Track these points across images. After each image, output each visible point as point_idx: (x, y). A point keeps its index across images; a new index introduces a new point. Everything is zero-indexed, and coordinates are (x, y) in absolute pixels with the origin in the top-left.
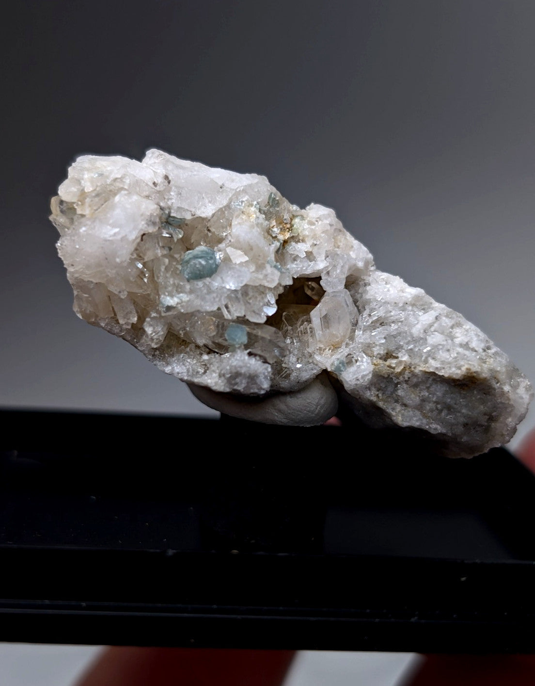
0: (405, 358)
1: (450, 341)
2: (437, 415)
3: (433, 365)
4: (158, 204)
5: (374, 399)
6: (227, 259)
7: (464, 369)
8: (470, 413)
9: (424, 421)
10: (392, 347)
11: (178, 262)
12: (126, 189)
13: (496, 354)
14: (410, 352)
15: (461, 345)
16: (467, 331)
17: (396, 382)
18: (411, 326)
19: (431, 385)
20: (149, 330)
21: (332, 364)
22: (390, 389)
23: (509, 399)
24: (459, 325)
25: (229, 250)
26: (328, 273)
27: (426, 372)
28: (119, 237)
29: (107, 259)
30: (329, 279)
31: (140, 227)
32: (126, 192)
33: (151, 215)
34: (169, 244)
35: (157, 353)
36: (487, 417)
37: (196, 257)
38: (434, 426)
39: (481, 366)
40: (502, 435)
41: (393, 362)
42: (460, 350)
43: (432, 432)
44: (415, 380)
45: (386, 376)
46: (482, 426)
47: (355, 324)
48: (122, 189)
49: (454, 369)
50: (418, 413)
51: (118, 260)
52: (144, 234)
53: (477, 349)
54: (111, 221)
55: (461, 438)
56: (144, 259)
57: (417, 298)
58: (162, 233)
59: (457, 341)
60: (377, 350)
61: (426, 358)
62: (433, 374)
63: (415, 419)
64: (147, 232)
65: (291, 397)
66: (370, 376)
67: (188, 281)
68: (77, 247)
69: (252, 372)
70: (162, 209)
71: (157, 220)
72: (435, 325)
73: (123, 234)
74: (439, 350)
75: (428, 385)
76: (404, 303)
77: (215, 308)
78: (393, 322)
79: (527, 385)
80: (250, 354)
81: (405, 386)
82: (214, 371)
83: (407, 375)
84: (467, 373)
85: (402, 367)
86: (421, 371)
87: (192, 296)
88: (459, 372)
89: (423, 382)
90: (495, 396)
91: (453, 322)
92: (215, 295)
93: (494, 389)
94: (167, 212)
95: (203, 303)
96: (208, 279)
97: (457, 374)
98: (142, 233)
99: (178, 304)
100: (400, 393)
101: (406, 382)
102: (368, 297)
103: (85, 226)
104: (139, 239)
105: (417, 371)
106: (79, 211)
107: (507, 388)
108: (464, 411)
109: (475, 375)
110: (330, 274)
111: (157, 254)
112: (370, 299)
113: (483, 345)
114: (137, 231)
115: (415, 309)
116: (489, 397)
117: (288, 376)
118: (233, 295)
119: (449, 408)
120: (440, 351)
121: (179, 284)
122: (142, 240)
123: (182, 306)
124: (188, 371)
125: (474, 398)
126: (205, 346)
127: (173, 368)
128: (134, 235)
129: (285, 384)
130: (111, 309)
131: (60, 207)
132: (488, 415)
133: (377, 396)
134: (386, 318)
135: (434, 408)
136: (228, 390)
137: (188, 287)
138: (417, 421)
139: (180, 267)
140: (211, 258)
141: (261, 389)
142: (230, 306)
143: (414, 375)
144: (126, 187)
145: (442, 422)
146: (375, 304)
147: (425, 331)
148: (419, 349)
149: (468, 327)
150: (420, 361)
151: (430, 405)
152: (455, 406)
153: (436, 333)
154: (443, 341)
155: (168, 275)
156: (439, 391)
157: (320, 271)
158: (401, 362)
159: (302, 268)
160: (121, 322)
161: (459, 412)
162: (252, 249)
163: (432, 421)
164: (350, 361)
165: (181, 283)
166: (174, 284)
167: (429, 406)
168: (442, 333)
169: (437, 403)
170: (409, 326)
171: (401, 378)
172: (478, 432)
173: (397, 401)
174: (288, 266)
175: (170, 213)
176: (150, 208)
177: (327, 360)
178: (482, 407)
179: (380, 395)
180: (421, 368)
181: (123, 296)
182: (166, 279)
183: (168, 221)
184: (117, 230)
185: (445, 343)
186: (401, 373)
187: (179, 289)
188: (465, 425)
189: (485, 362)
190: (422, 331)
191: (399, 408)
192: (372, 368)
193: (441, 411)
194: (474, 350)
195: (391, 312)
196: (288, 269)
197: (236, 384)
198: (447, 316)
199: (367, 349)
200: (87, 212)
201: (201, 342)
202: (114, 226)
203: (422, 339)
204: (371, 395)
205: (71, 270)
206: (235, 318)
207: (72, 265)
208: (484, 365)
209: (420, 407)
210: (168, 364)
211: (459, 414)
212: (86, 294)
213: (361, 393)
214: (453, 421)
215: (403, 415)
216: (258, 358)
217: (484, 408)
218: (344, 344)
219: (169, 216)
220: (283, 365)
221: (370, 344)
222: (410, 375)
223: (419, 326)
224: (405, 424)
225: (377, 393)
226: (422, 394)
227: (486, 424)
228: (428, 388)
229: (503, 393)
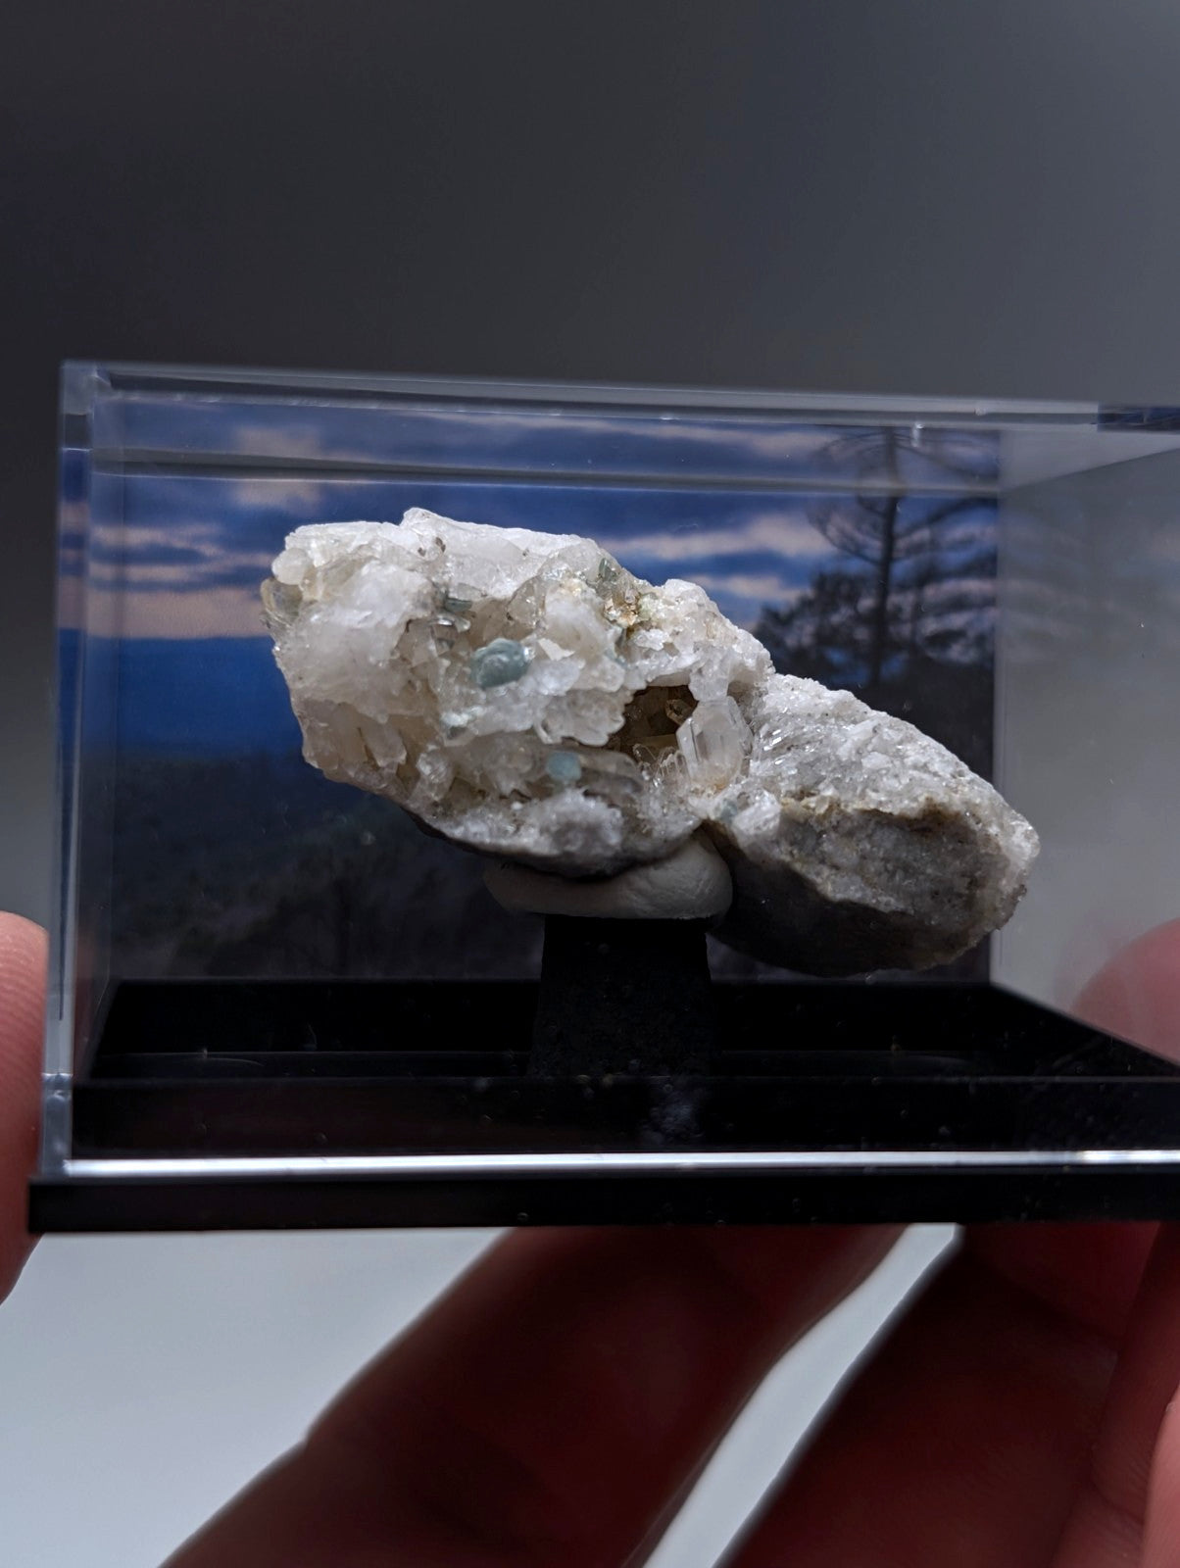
0: (829, 792)
1: (897, 763)
2: (888, 881)
3: (874, 799)
4: (429, 578)
5: (787, 859)
6: (542, 656)
7: (922, 799)
8: (940, 874)
9: (869, 892)
10: (808, 781)
11: (465, 664)
12: (376, 559)
13: (971, 782)
14: (837, 783)
15: (915, 767)
16: (924, 748)
17: (818, 831)
18: (835, 746)
19: (874, 831)
20: (425, 769)
21: (717, 809)
22: (810, 842)
23: (998, 847)
24: (910, 739)
25: (544, 643)
26: (700, 671)
27: (864, 812)
28: (372, 624)
29: (354, 661)
30: (702, 681)
31: (404, 608)
32: (378, 562)
33: (419, 593)
34: (449, 639)
35: (440, 809)
36: (968, 880)
37: (493, 652)
38: (884, 899)
39: (950, 796)
40: (995, 909)
41: (812, 802)
42: (915, 773)
43: (882, 908)
44: (848, 825)
45: (802, 820)
46: (960, 895)
47: (749, 752)
48: (371, 558)
49: (906, 802)
50: (858, 879)
51: (372, 659)
52: (409, 622)
53: (941, 773)
54: (358, 603)
55: (930, 919)
56: (410, 663)
57: (842, 704)
58: (438, 620)
59: (909, 761)
60: (784, 786)
61: (863, 791)
62: (876, 813)
63: (852, 888)
64: (414, 618)
65: (656, 869)
66: (778, 821)
67: (484, 688)
68: (308, 646)
69: (591, 820)
70: (434, 585)
71: (429, 601)
72: (874, 740)
73: (378, 618)
74: (882, 776)
75: (870, 832)
76: (822, 714)
77: (527, 725)
78: (808, 743)
79: (1027, 831)
80: (587, 794)
81: (833, 835)
82: (533, 826)
83: (834, 818)
84: (929, 806)
85: (826, 806)
86: (855, 810)
87: (491, 709)
88: (914, 805)
89: (861, 828)
90: (976, 844)
91: (901, 735)
92: (525, 704)
93: (974, 832)
94: (443, 590)
95: (508, 718)
96: (513, 685)
97: (913, 808)
98: (407, 618)
99: (469, 722)
100: (827, 847)
101: (835, 828)
102: (765, 711)
103: (318, 612)
104: (402, 630)
105: (849, 810)
106: (307, 596)
107: (993, 830)
108: (929, 871)
109: (940, 808)
110: (704, 673)
111: (430, 652)
112: (769, 714)
113: (951, 769)
114: (400, 614)
115: (842, 723)
116: (967, 847)
117: (649, 834)
118: (554, 707)
119: (907, 870)
120: (885, 779)
121: (469, 695)
122: (407, 630)
123: (475, 726)
124: (491, 830)
125: (943, 850)
126: (515, 791)
127: (467, 829)
128: (394, 620)
129: (644, 846)
130: (363, 749)
131: (274, 595)
132: (969, 877)
133: (791, 853)
134: (796, 738)
135: (883, 869)
136: (555, 852)
137: (483, 696)
138: (856, 891)
139: (468, 670)
140: (516, 653)
141: (608, 847)
142: (549, 723)
143: (846, 816)
144: (377, 556)
145: (896, 890)
146: (777, 718)
147: (858, 752)
148: (851, 779)
149: (925, 743)
150: (854, 795)
151: (876, 864)
152: (915, 864)
153: (876, 753)
154: (888, 763)
155: (452, 680)
156: (888, 839)
157: (687, 671)
158: (824, 799)
159: (659, 666)
160: (381, 763)
161: (923, 873)
162: (578, 638)
163: (880, 891)
164: (743, 802)
165: (473, 692)
166: (461, 694)
167: (873, 867)
168: (885, 752)
169: (886, 860)
170: (832, 747)
171: (827, 824)
172: (957, 908)
173: (822, 862)
174: (638, 663)
175: (447, 592)
176: (417, 582)
177: (709, 806)
178: (958, 863)
179: (795, 852)
180: (854, 806)
181: (383, 720)
182: (447, 687)
183: (445, 604)
184: (368, 613)
185: (890, 765)
186: (825, 816)
187: (469, 701)
188: (935, 894)
189: (956, 792)
190: (854, 752)
191: (826, 872)
192: (778, 808)
193: (892, 875)
194: (935, 774)
195: (803, 728)
196: (637, 667)
197: (568, 842)
198: (891, 727)
199: (770, 784)
200: (319, 595)
201: (508, 786)
202: (361, 609)
203: (853, 763)
204: (781, 853)
205: (295, 686)
206: (559, 740)
207: (301, 678)
208: (953, 794)
209: (859, 870)
210: (458, 824)
211: (921, 877)
212: (322, 721)
213: (766, 850)
214: (914, 889)
215: (834, 882)
216: (599, 798)
217: (961, 864)
218: (734, 778)
219: (446, 597)
220: (640, 816)
221: (773, 777)
222: (839, 818)
223: (849, 745)
224: (839, 896)
225: (790, 849)
226: (861, 847)
227: (967, 892)
228: (869, 837)
229: (988, 838)
